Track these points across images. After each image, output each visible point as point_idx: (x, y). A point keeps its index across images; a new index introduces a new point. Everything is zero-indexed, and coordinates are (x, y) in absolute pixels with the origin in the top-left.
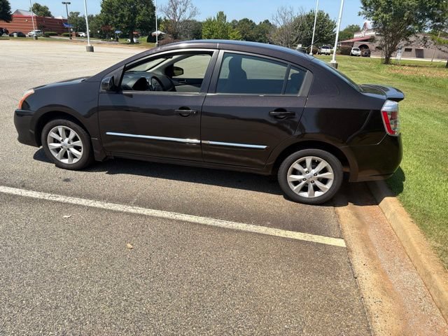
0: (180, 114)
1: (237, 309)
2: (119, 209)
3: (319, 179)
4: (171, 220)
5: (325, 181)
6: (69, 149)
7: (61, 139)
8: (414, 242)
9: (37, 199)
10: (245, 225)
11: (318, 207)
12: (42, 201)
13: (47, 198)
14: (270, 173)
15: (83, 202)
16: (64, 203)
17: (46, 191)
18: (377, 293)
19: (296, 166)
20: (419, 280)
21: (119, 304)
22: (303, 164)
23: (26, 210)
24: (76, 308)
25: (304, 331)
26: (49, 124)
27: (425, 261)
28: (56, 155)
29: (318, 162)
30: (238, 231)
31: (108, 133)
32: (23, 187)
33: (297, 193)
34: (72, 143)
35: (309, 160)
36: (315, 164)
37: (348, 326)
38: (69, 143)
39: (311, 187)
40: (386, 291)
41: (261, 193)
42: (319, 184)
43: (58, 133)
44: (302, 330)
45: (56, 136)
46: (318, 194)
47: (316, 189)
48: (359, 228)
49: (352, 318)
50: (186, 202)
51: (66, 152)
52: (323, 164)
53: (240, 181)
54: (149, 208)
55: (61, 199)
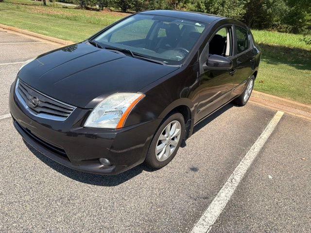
12: (241, 188)
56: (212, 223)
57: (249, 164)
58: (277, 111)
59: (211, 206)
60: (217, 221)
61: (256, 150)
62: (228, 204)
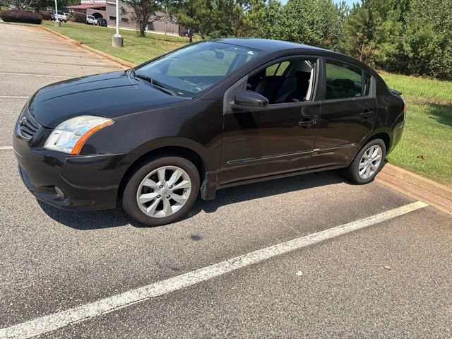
56: (153, 295)
57: (283, 252)
58: (417, 201)
59: (174, 279)
60: (162, 296)
61: (314, 239)
62: (199, 284)
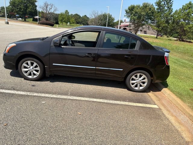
0: (88, 56)
1: (135, 135)
2: (65, 98)
3: (142, 82)
4: (90, 101)
5: (144, 83)
6: (32, 71)
7: (29, 66)
8: (181, 105)
9: (24, 95)
10: (119, 102)
11: (141, 93)
12: (28, 96)
13: (29, 94)
14: (123, 80)
15: (47, 95)
16: (39, 96)
17: (27, 91)
18: (177, 124)
19: (133, 77)
20: (187, 118)
21: (89, 138)
22: (136, 76)
23: (22, 100)
24: (72, 142)
25: (162, 141)
26: (23, 60)
27: (188, 111)
28: (25, 74)
29: (142, 76)
30: (118, 104)
31: (54, 64)
32: (14, 89)
33: (133, 88)
34: (34, 69)
35: (138, 75)
36: (141, 76)
37: (175, 137)
38: (33, 68)
39: (139, 85)
40: (180, 123)
41: (118, 89)
42: (142, 84)
43: (27, 64)
44: (161, 140)
45: (26, 65)
46: (141, 88)
47: (141, 86)
48: (159, 101)
49: (175, 134)
50: (91, 93)
51: (31, 73)
52: (144, 76)
53: (107, 84)
54: (77, 97)
55: (35, 94)
